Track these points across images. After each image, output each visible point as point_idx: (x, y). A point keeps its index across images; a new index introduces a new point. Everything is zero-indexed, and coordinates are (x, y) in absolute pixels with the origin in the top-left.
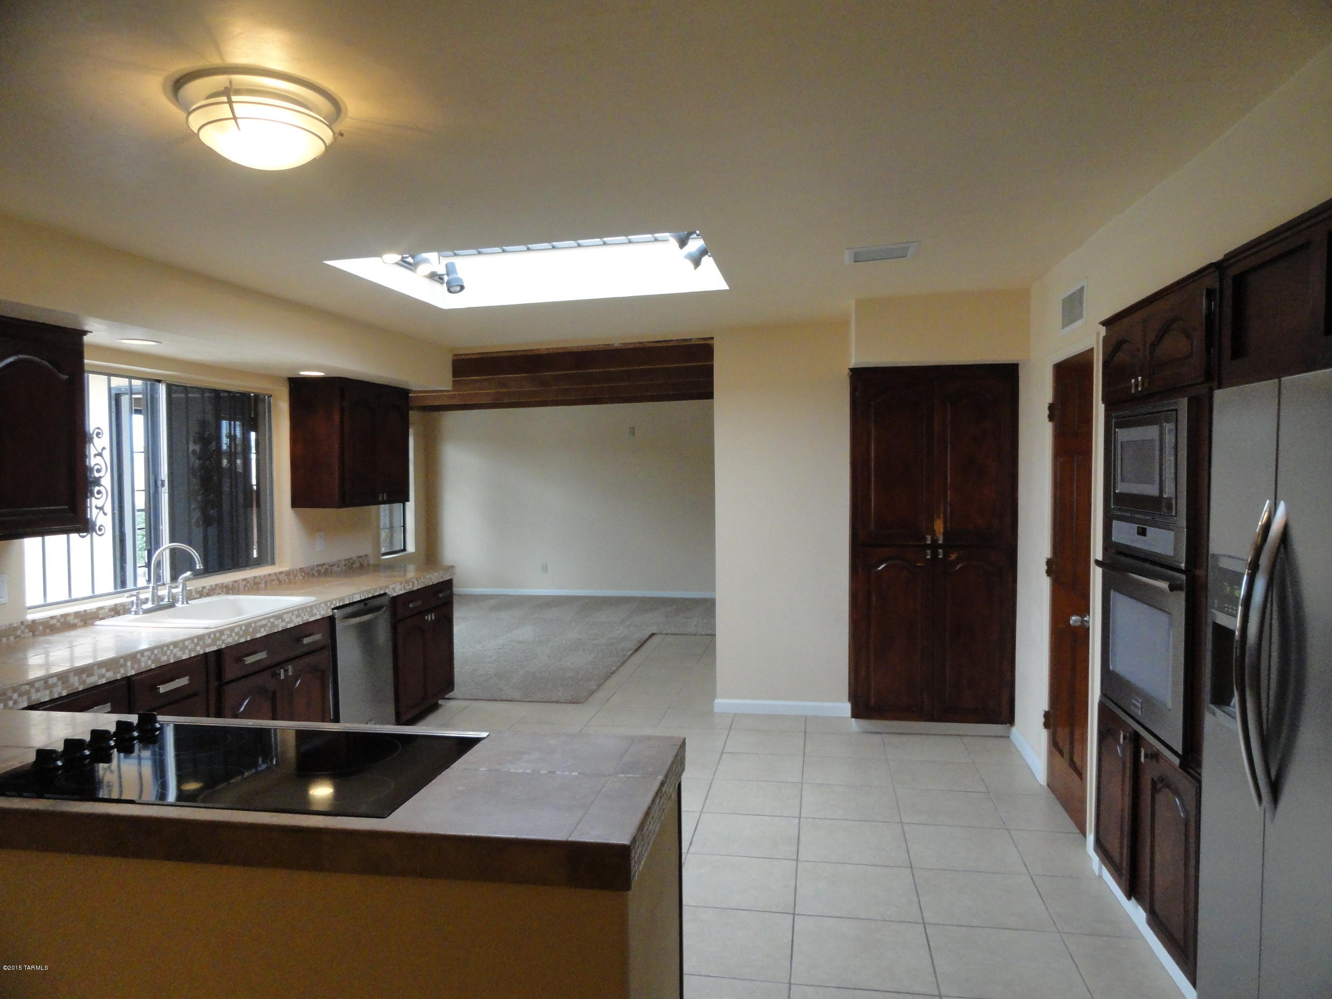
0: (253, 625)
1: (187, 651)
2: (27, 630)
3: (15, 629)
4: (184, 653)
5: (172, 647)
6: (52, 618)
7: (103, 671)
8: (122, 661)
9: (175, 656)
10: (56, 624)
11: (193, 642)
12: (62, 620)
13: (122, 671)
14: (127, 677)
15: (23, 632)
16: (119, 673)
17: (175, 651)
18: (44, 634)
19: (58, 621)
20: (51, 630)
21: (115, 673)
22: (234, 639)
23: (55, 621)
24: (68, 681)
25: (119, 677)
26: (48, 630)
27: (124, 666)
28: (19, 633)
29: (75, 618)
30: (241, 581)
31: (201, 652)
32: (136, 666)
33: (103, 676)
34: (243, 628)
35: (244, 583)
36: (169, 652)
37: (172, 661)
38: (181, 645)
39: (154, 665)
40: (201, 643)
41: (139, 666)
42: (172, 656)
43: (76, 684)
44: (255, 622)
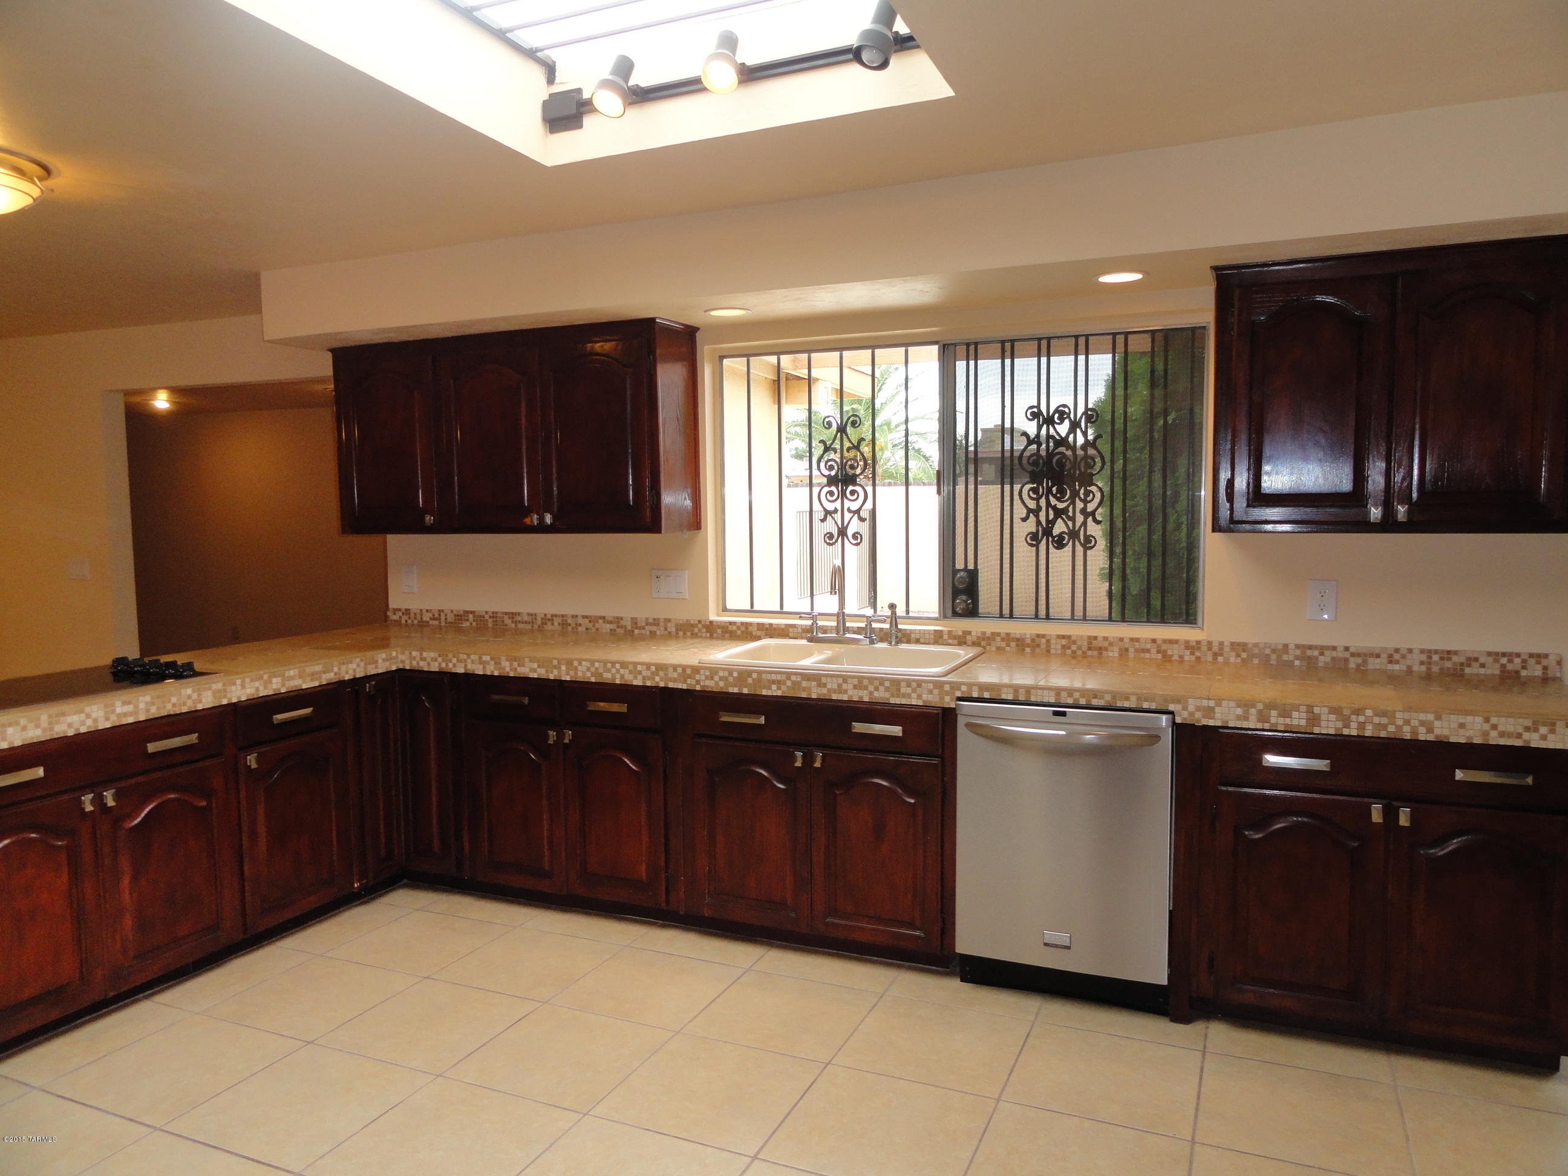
0: (755, 676)
1: (640, 677)
2: (704, 630)
3: (693, 626)
4: (635, 678)
5: (618, 666)
6: (731, 623)
7: (535, 665)
8: (555, 662)
9: (622, 677)
10: (736, 631)
11: (648, 668)
12: (743, 629)
13: (556, 672)
14: (561, 680)
15: (700, 631)
16: (552, 673)
17: (622, 671)
18: (722, 638)
19: (738, 628)
20: (731, 636)
21: (547, 671)
22: (717, 683)
23: (734, 628)
24: (500, 663)
25: (552, 677)
26: (727, 635)
27: (558, 667)
28: (696, 630)
29: (759, 629)
30: (1054, 637)
31: (662, 685)
32: (572, 673)
33: (535, 671)
34: (735, 674)
35: (1064, 642)
36: (614, 671)
37: (618, 682)
38: (631, 667)
39: (594, 678)
40: (662, 673)
41: (576, 673)
42: (618, 676)
43: (508, 669)
44: (760, 673)
